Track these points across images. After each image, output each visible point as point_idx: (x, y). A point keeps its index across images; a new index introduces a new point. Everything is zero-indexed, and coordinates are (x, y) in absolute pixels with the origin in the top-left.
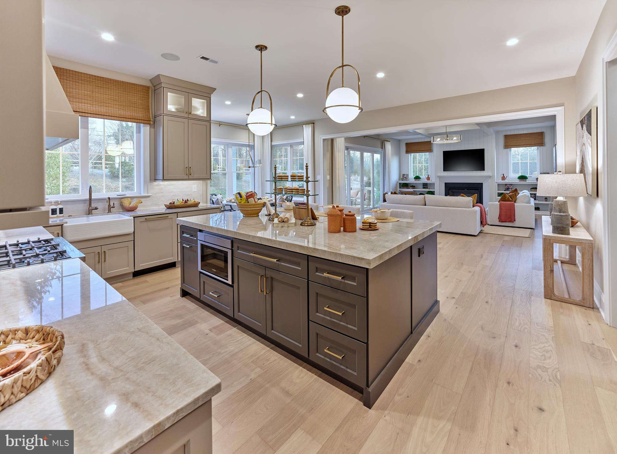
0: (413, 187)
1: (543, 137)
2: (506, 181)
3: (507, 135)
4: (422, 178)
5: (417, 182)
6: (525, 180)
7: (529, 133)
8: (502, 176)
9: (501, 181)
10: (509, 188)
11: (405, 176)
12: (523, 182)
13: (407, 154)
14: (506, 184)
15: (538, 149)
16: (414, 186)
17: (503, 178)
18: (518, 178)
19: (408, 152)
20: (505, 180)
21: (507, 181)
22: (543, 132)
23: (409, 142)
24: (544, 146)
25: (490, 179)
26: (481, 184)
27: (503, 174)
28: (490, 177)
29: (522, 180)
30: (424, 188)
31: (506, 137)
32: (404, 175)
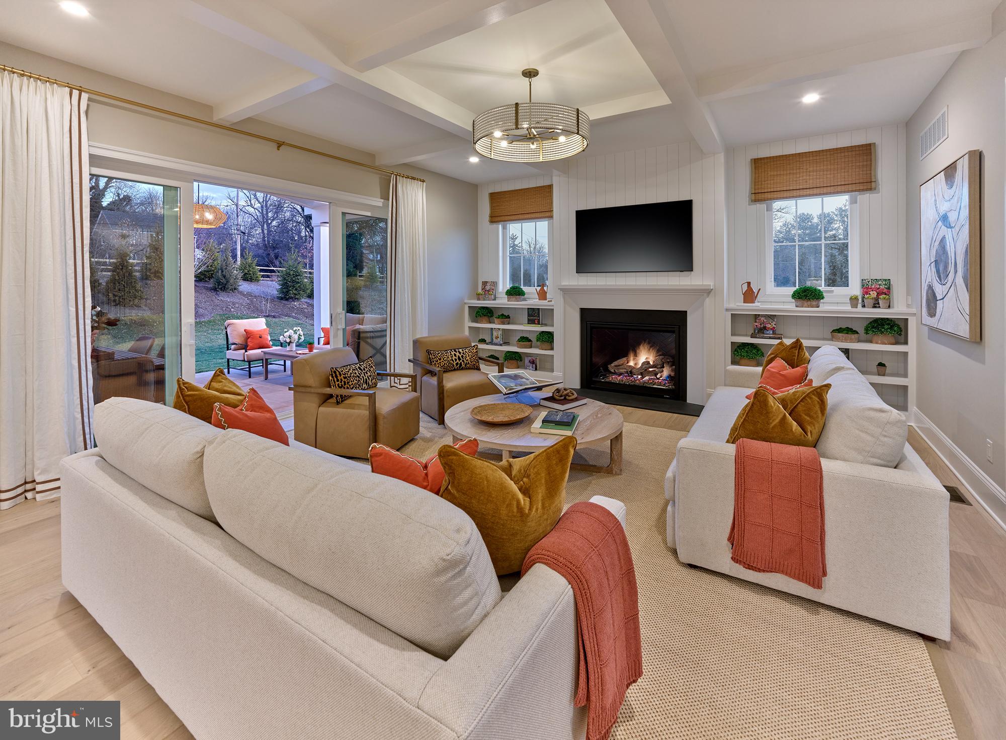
0: (505, 317)
1: (871, 161)
2: (759, 306)
3: (761, 159)
4: (528, 293)
5: (515, 304)
6: (814, 303)
7: (827, 151)
8: (745, 287)
9: (739, 305)
10: (765, 328)
11: (488, 288)
12: (807, 311)
13: (495, 225)
14: (756, 316)
15: (853, 201)
16: (508, 317)
17: (750, 295)
18: (794, 296)
19: (495, 218)
20: (753, 302)
21: (759, 304)
22: (870, 145)
23: (498, 188)
24: (875, 189)
25: (707, 299)
26: (681, 316)
27: (749, 284)
28: (708, 292)
29: (806, 304)
30: (531, 322)
31: (757, 164)
32: (485, 283)
